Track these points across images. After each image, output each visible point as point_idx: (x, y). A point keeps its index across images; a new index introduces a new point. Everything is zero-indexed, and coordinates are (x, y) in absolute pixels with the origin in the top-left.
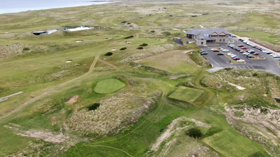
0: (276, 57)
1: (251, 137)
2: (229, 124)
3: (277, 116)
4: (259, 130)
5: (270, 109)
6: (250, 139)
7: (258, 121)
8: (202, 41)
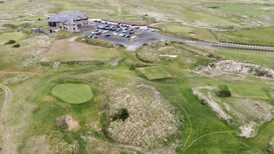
0: (147, 30)
3: (223, 66)
5: (215, 63)
8: (74, 27)
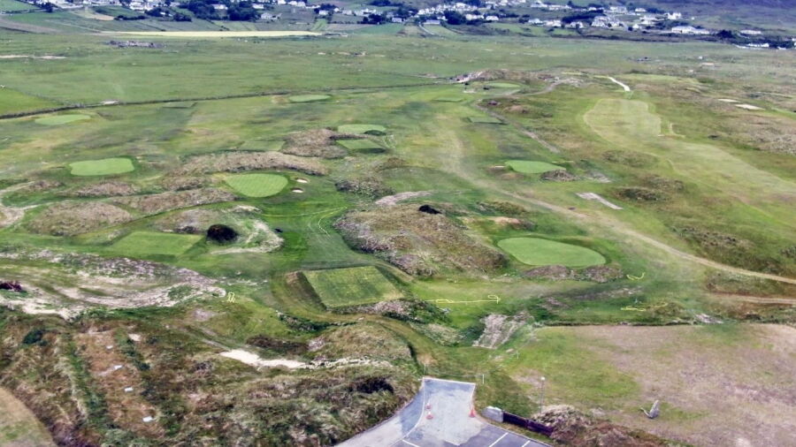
1: (128, 261)
2: (184, 267)
4: (119, 285)
6: (129, 258)
7: (131, 301)
